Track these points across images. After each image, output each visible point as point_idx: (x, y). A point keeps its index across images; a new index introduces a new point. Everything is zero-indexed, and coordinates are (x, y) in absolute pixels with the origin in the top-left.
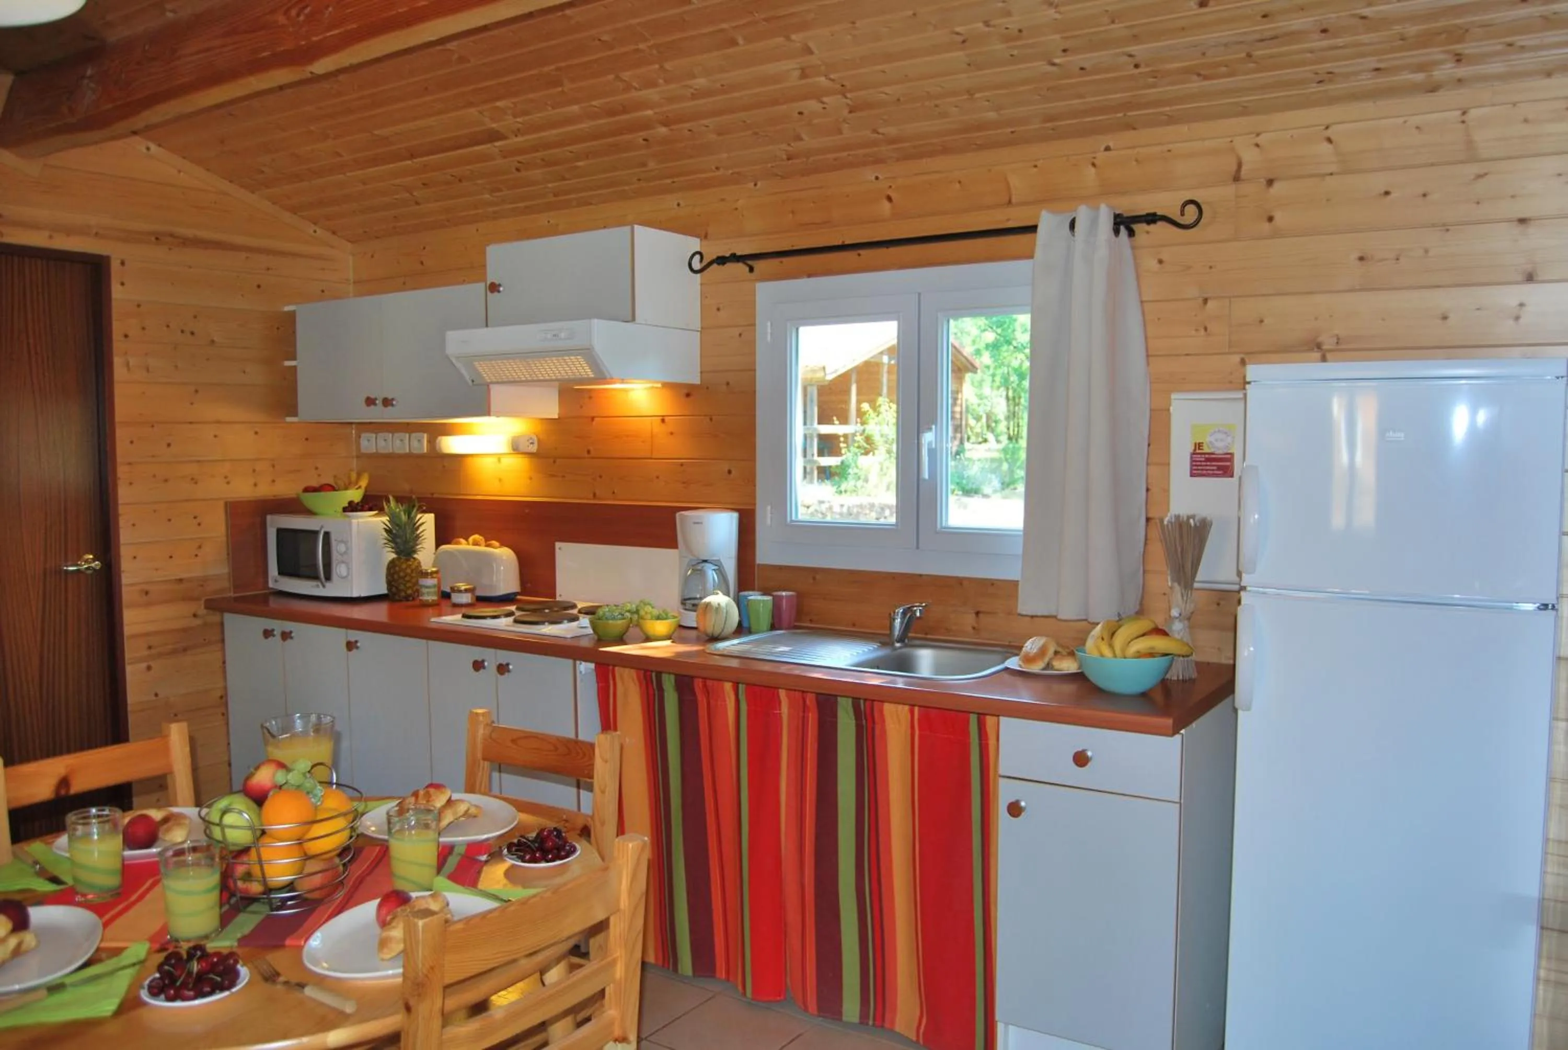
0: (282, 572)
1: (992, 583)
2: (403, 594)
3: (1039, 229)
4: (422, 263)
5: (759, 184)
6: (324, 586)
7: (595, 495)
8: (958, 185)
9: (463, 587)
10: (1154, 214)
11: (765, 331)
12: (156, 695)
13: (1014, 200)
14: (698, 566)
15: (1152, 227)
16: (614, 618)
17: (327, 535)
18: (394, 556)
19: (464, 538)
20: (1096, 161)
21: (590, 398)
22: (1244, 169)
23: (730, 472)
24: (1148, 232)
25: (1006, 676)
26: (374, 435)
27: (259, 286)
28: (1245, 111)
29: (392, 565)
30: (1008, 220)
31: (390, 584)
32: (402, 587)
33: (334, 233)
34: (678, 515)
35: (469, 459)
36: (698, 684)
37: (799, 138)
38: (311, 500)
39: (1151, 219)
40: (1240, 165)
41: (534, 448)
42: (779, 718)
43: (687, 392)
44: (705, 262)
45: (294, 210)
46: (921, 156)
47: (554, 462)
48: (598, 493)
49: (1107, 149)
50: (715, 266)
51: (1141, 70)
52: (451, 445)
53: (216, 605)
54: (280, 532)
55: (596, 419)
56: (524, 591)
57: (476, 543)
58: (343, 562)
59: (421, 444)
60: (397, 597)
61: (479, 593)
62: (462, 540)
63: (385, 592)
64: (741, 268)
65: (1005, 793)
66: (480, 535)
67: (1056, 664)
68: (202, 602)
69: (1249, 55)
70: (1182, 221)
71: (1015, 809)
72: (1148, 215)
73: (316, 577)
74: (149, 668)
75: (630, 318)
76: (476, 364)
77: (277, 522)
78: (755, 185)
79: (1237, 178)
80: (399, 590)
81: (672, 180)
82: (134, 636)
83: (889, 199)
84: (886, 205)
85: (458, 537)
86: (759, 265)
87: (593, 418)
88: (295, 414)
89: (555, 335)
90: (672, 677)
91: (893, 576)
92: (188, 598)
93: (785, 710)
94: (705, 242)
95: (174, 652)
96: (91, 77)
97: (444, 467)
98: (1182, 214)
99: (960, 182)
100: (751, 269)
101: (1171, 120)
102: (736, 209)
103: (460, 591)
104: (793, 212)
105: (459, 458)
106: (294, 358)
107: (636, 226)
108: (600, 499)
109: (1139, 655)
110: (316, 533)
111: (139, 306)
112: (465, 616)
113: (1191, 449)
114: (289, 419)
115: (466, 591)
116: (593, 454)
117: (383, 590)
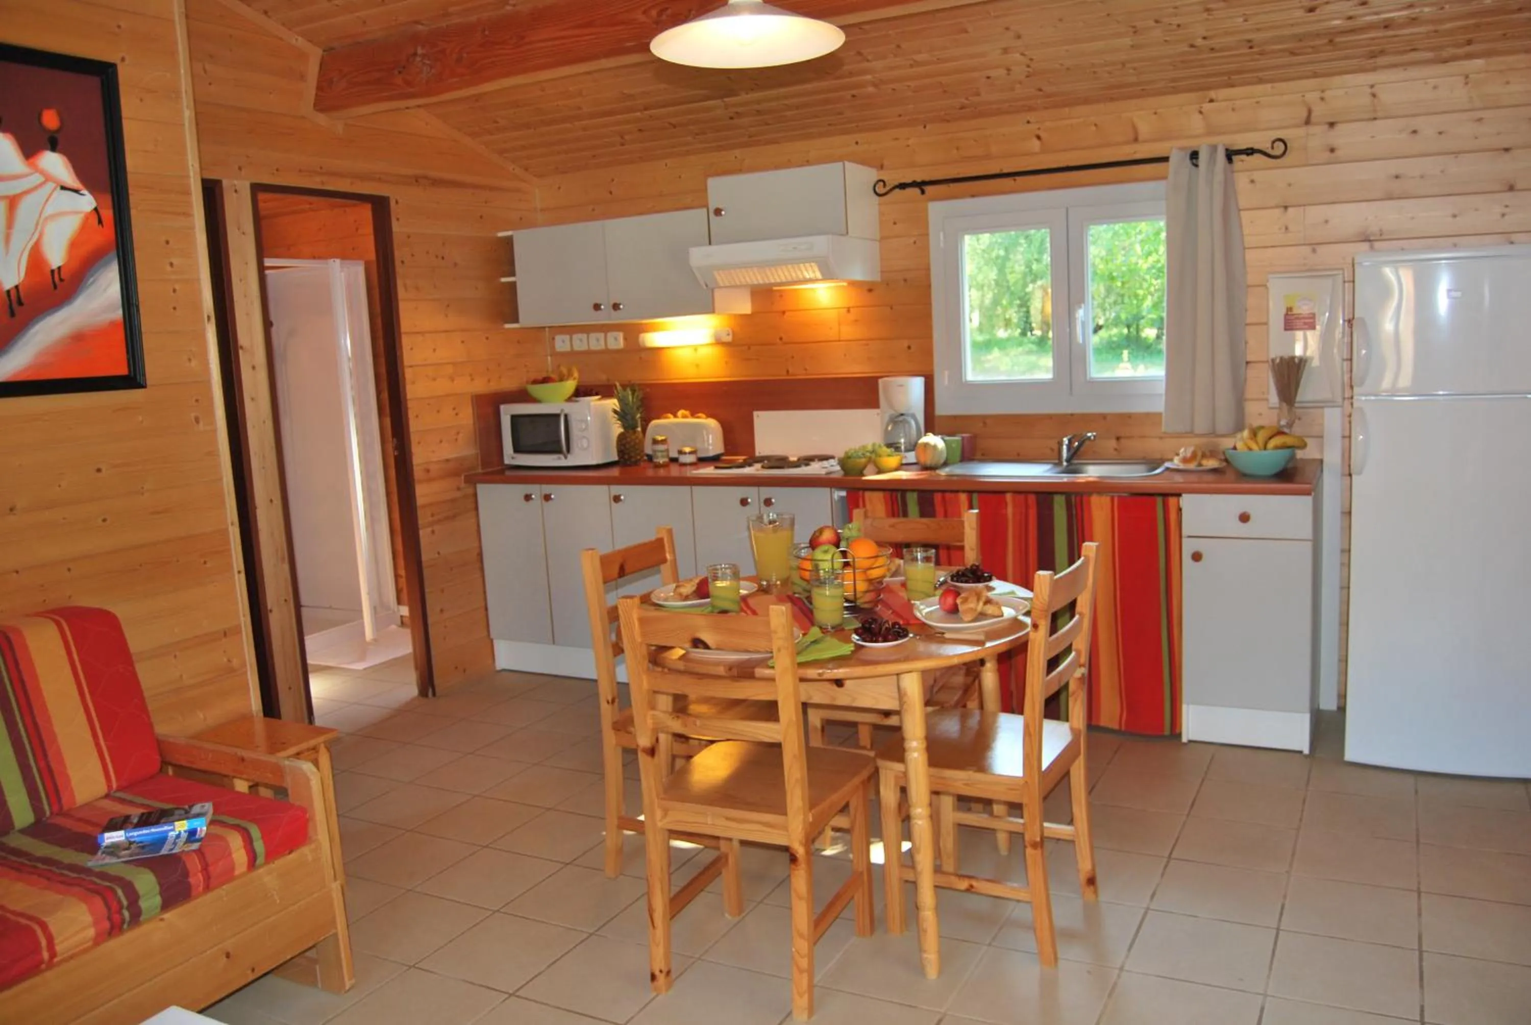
0: (517, 449)
1: (1129, 416)
2: (633, 460)
3: (1171, 159)
4: (611, 193)
5: (928, 127)
6: (566, 458)
7: (788, 372)
8: (1094, 128)
9: (687, 450)
10: (1252, 149)
11: (937, 240)
12: (439, 553)
13: (1140, 138)
14: (898, 420)
15: (1250, 158)
16: (860, 458)
17: (566, 416)
18: (622, 430)
19: (672, 413)
20: (1203, 110)
21: (781, 296)
22: (1313, 115)
23: (909, 347)
24: (1242, 161)
25: (1167, 473)
26: (585, 336)
27: (481, 217)
28: (1315, 75)
29: (621, 438)
30: (1135, 153)
31: (621, 452)
32: (633, 454)
33: (526, 170)
34: (880, 381)
35: (668, 351)
36: (938, 497)
37: (978, 94)
38: (536, 390)
39: (1250, 152)
40: (1310, 112)
41: (729, 339)
42: (1005, 516)
43: (870, 288)
44: (888, 188)
45: (501, 152)
46: (1064, 105)
47: (749, 348)
48: (791, 371)
49: (1211, 101)
50: (897, 190)
51: (1254, 50)
52: (652, 339)
53: (473, 480)
54: (514, 418)
55: (787, 314)
56: (728, 452)
57: (684, 417)
58: (584, 437)
59: (617, 341)
60: (628, 463)
61: (702, 455)
62: (670, 415)
63: (616, 458)
64: (916, 191)
65: (1189, 547)
66: (686, 409)
67: (1205, 462)
68: (463, 477)
69: (1331, 41)
70: (1270, 151)
71: (1197, 557)
72: (1248, 149)
73: (558, 451)
74: (433, 532)
75: (845, 232)
76: (715, 273)
77: (507, 412)
78: (925, 127)
79: (1308, 122)
80: (630, 457)
81: (856, 124)
82: (424, 506)
83: (1039, 137)
84: (1036, 143)
85: (668, 413)
86: (929, 189)
87: (784, 312)
88: (516, 320)
89: (795, 248)
90: (915, 495)
91: (1050, 417)
92: (455, 474)
93: (1010, 510)
94: (882, 172)
95: (447, 518)
96: (424, 56)
97: (641, 358)
98: (1273, 148)
99: (1096, 125)
100: (923, 192)
101: (1261, 81)
102: (908, 146)
103: (685, 453)
104: (958, 149)
105: (657, 351)
106: (513, 274)
107: (847, 163)
108: (792, 375)
109: (1277, 448)
110: (557, 416)
111: (409, 237)
112: (716, 468)
113: (1284, 311)
114: (507, 326)
115: (690, 453)
116: (785, 340)
117: (615, 457)
